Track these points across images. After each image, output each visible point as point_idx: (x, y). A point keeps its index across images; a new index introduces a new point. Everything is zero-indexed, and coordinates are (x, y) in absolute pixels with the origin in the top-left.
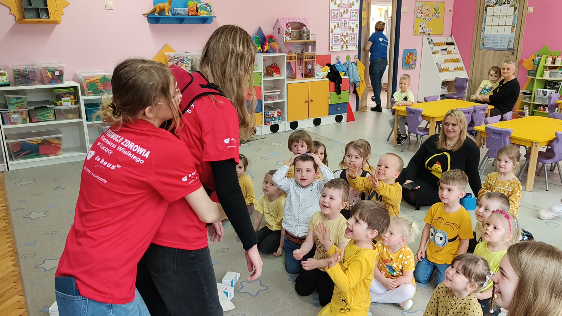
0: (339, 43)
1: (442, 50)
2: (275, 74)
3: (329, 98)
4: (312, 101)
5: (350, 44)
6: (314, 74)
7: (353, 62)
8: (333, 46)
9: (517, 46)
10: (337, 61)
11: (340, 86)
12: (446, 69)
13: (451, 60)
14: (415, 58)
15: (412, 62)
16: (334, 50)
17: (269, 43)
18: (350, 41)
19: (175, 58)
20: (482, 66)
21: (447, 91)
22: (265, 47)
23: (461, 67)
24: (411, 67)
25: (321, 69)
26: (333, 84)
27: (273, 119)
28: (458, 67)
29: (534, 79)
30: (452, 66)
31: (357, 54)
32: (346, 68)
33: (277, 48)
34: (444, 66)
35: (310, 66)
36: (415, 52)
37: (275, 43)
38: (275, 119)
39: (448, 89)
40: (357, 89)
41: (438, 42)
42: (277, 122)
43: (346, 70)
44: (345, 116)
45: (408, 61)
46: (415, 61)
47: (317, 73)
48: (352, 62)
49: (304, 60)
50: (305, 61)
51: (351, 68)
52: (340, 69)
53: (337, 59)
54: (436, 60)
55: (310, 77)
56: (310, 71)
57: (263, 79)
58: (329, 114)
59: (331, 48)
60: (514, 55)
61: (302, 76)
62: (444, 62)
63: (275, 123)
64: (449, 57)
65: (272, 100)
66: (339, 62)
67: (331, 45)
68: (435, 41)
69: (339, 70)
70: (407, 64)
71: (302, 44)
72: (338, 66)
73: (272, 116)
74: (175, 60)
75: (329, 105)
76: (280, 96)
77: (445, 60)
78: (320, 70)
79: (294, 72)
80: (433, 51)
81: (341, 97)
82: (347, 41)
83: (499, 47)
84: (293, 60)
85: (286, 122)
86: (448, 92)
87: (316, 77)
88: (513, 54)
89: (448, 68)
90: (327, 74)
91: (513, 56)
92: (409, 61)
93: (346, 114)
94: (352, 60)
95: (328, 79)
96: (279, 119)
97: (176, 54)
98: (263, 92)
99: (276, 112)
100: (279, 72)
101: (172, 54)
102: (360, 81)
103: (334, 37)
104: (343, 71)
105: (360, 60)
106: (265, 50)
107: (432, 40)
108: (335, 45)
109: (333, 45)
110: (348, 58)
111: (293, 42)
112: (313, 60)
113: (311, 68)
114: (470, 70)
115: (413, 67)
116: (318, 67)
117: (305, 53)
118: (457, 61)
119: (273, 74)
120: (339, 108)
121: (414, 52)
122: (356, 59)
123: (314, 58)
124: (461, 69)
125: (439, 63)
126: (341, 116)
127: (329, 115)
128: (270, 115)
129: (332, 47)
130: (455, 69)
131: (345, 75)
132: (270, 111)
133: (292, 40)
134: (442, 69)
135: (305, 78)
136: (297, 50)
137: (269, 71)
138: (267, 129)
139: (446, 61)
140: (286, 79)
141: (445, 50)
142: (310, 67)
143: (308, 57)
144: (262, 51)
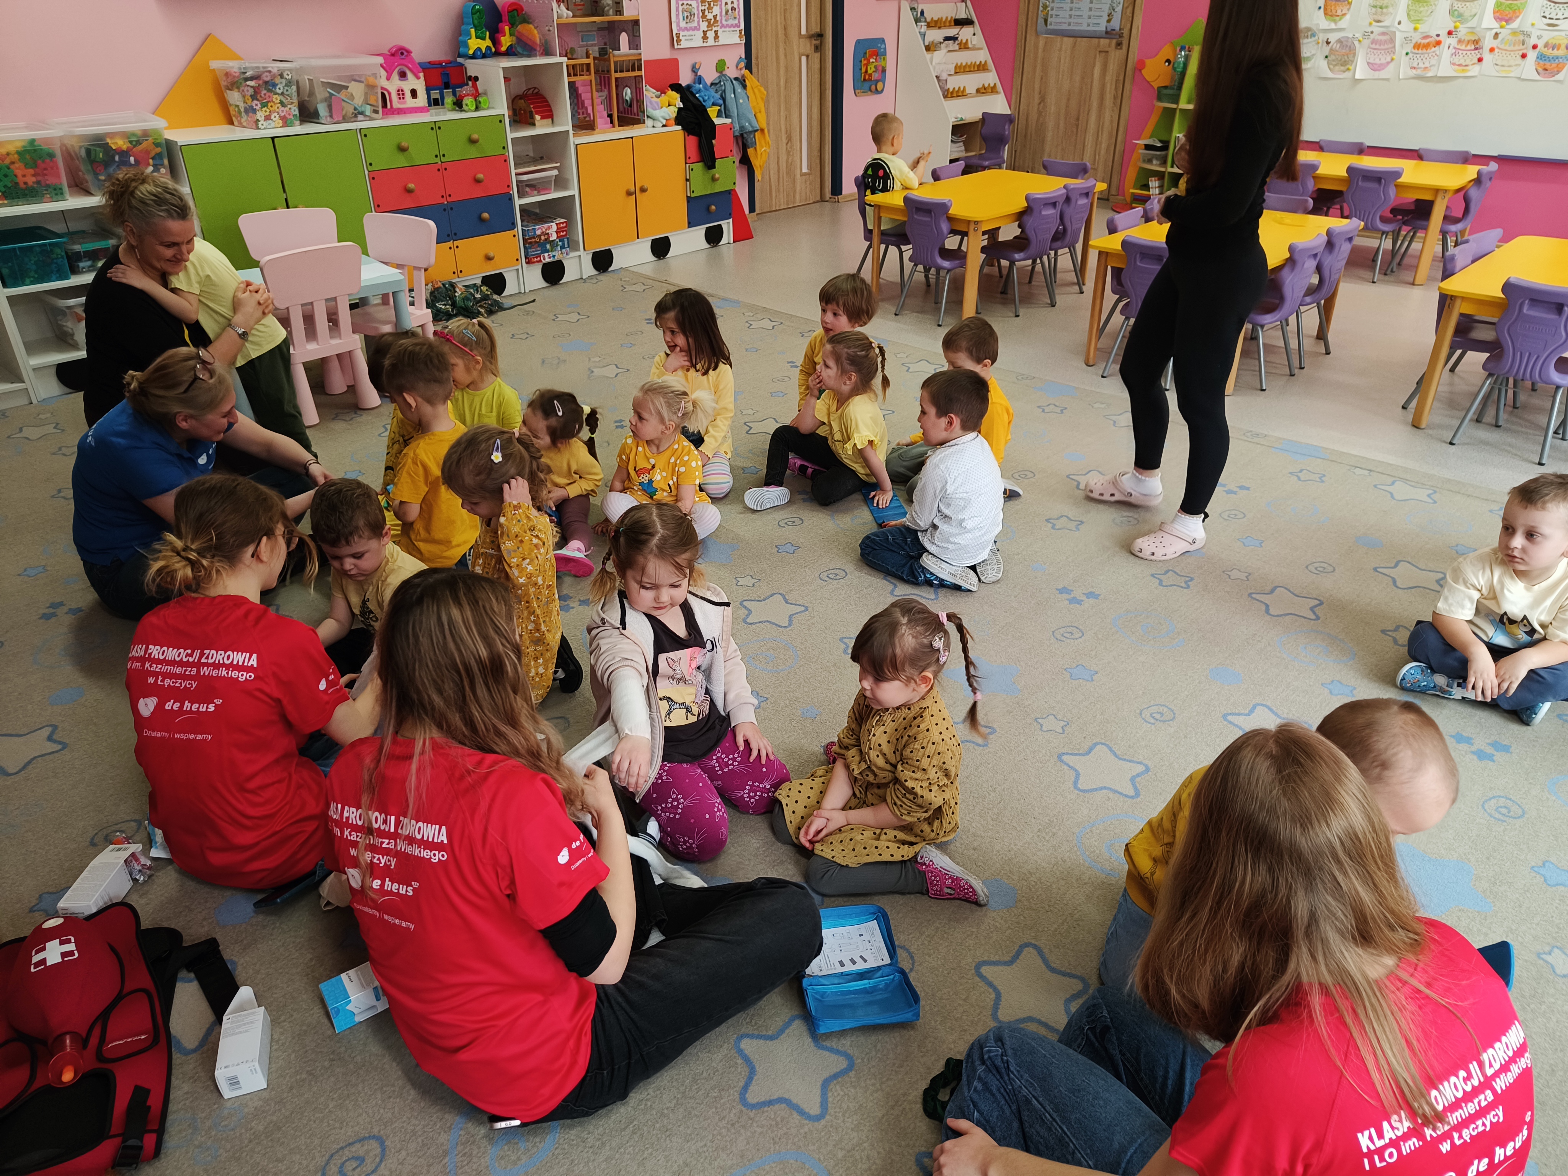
0: (695, 24)
1: (947, 39)
2: (538, 117)
3: (687, 180)
4: (643, 190)
5: (723, 26)
6: (641, 114)
7: (736, 79)
8: (682, 33)
9: (1129, 25)
10: (693, 77)
11: (712, 147)
12: (958, 91)
13: (970, 66)
14: (883, 64)
15: (875, 76)
16: (684, 44)
17: (512, 26)
18: (724, 19)
19: (246, 79)
20: (1044, 79)
21: (963, 148)
22: (502, 38)
23: (992, 85)
24: (873, 87)
25: (658, 100)
26: (693, 140)
27: (548, 246)
28: (986, 86)
29: (1175, 110)
30: (971, 82)
31: (743, 57)
32: (718, 96)
33: (538, 42)
34: (954, 83)
35: (629, 91)
36: (883, 46)
37: (531, 26)
38: (552, 247)
39: (964, 142)
40: (750, 151)
41: (935, 19)
42: (558, 255)
43: (721, 102)
44: (727, 226)
45: (866, 72)
46: (884, 71)
47: (649, 110)
48: (733, 76)
49: (614, 75)
50: (616, 79)
51: (733, 96)
52: (706, 98)
53: (694, 70)
54: (934, 69)
55: (633, 124)
56: (631, 106)
57: (510, 135)
58: (689, 223)
59: (675, 39)
60: (1121, 49)
61: (612, 122)
62: (953, 72)
63: (554, 256)
64: (965, 58)
65: (539, 194)
66: (700, 80)
67: (675, 31)
68: (928, 16)
69: (704, 101)
70: (864, 80)
71: (600, 29)
72: (699, 91)
73: (543, 238)
74: (248, 83)
75: (689, 199)
76: (560, 182)
77: (956, 67)
78: (657, 103)
79: (590, 110)
80: (927, 44)
81: (717, 176)
82: (715, 17)
83: (1084, 27)
84: (585, 77)
85: (581, 252)
86: (967, 150)
87: (649, 122)
88: (1119, 45)
89: (964, 88)
90: (675, 115)
91: (1118, 52)
92: (870, 72)
93: (731, 220)
94: (732, 72)
95: (680, 127)
96: (564, 244)
97: (247, 65)
98: (513, 172)
99: (555, 228)
100: (548, 114)
101: (234, 66)
102: (757, 131)
103: (681, 8)
104: (714, 104)
105: (751, 72)
106: (504, 49)
107: (922, 13)
108: (686, 29)
109: (680, 29)
110: (720, 66)
111: (575, 24)
112: (636, 73)
113: (632, 99)
114: (1014, 91)
115: (879, 89)
116: (649, 93)
117: (614, 56)
118: (981, 68)
119: (532, 117)
120: (713, 207)
121: (880, 48)
122: (741, 69)
123: (640, 69)
124: (993, 90)
125: (944, 76)
126: (719, 229)
127: (689, 227)
128: (539, 236)
129: (678, 37)
130: (978, 91)
131: (719, 115)
132: (537, 224)
133: (574, 16)
134: (951, 90)
135: (619, 126)
136: (587, 46)
137: (520, 109)
138: (533, 277)
139: (960, 70)
140: (571, 132)
141: (954, 39)
142: (628, 93)
143: (622, 67)
144: (493, 50)
